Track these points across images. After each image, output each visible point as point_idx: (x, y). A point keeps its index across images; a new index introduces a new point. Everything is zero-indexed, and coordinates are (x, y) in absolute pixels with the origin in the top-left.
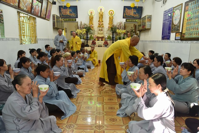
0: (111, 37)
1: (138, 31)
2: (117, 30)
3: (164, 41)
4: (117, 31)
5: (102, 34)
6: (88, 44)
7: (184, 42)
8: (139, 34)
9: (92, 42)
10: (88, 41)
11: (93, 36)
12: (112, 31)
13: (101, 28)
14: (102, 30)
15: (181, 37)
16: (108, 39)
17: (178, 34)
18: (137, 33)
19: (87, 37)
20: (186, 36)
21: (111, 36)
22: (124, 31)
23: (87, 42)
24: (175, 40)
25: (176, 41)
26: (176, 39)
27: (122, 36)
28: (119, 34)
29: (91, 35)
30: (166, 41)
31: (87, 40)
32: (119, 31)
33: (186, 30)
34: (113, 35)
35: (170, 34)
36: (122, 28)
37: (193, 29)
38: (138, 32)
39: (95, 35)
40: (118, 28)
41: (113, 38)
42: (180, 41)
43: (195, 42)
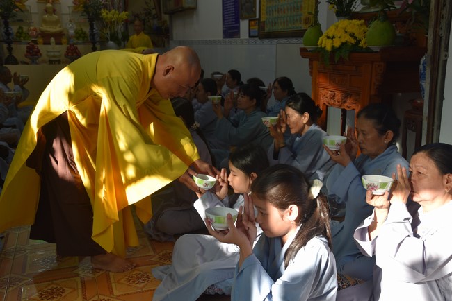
0: (85, 33)
1: (165, 13)
2: (102, 11)
3: (227, 40)
4: (104, 13)
5: (56, 23)
6: (14, 54)
7: (266, 41)
8: (168, 23)
9: (28, 48)
10: (13, 46)
11: (25, 28)
12: (88, 13)
13: (49, 5)
14: (54, 11)
15: (259, 29)
16: (78, 38)
17: (253, 22)
18: (163, 20)
19: (8, 34)
20: (267, 29)
21: (87, 29)
22: (124, 15)
23: (10, 49)
24: (250, 37)
25: (251, 40)
26: (252, 34)
27: (120, 28)
28: (111, 22)
29: (21, 28)
30: (232, 40)
31: (9, 42)
32: (110, 15)
33: (267, 12)
34: (92, 28)
35: (239, 23)
36: (116, 5)
37: (278, 12)
38: (166, 17)
39: (32, 28)
40: (105, 7)
41: (93, 35)
42: (257, 39)
43: (283, 40)
